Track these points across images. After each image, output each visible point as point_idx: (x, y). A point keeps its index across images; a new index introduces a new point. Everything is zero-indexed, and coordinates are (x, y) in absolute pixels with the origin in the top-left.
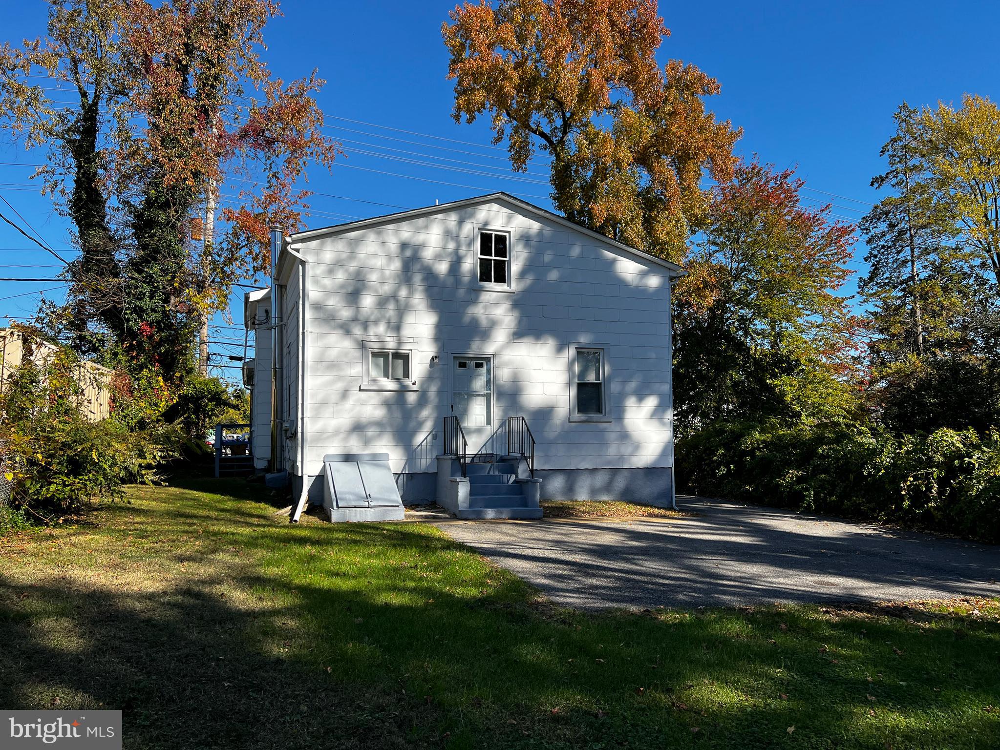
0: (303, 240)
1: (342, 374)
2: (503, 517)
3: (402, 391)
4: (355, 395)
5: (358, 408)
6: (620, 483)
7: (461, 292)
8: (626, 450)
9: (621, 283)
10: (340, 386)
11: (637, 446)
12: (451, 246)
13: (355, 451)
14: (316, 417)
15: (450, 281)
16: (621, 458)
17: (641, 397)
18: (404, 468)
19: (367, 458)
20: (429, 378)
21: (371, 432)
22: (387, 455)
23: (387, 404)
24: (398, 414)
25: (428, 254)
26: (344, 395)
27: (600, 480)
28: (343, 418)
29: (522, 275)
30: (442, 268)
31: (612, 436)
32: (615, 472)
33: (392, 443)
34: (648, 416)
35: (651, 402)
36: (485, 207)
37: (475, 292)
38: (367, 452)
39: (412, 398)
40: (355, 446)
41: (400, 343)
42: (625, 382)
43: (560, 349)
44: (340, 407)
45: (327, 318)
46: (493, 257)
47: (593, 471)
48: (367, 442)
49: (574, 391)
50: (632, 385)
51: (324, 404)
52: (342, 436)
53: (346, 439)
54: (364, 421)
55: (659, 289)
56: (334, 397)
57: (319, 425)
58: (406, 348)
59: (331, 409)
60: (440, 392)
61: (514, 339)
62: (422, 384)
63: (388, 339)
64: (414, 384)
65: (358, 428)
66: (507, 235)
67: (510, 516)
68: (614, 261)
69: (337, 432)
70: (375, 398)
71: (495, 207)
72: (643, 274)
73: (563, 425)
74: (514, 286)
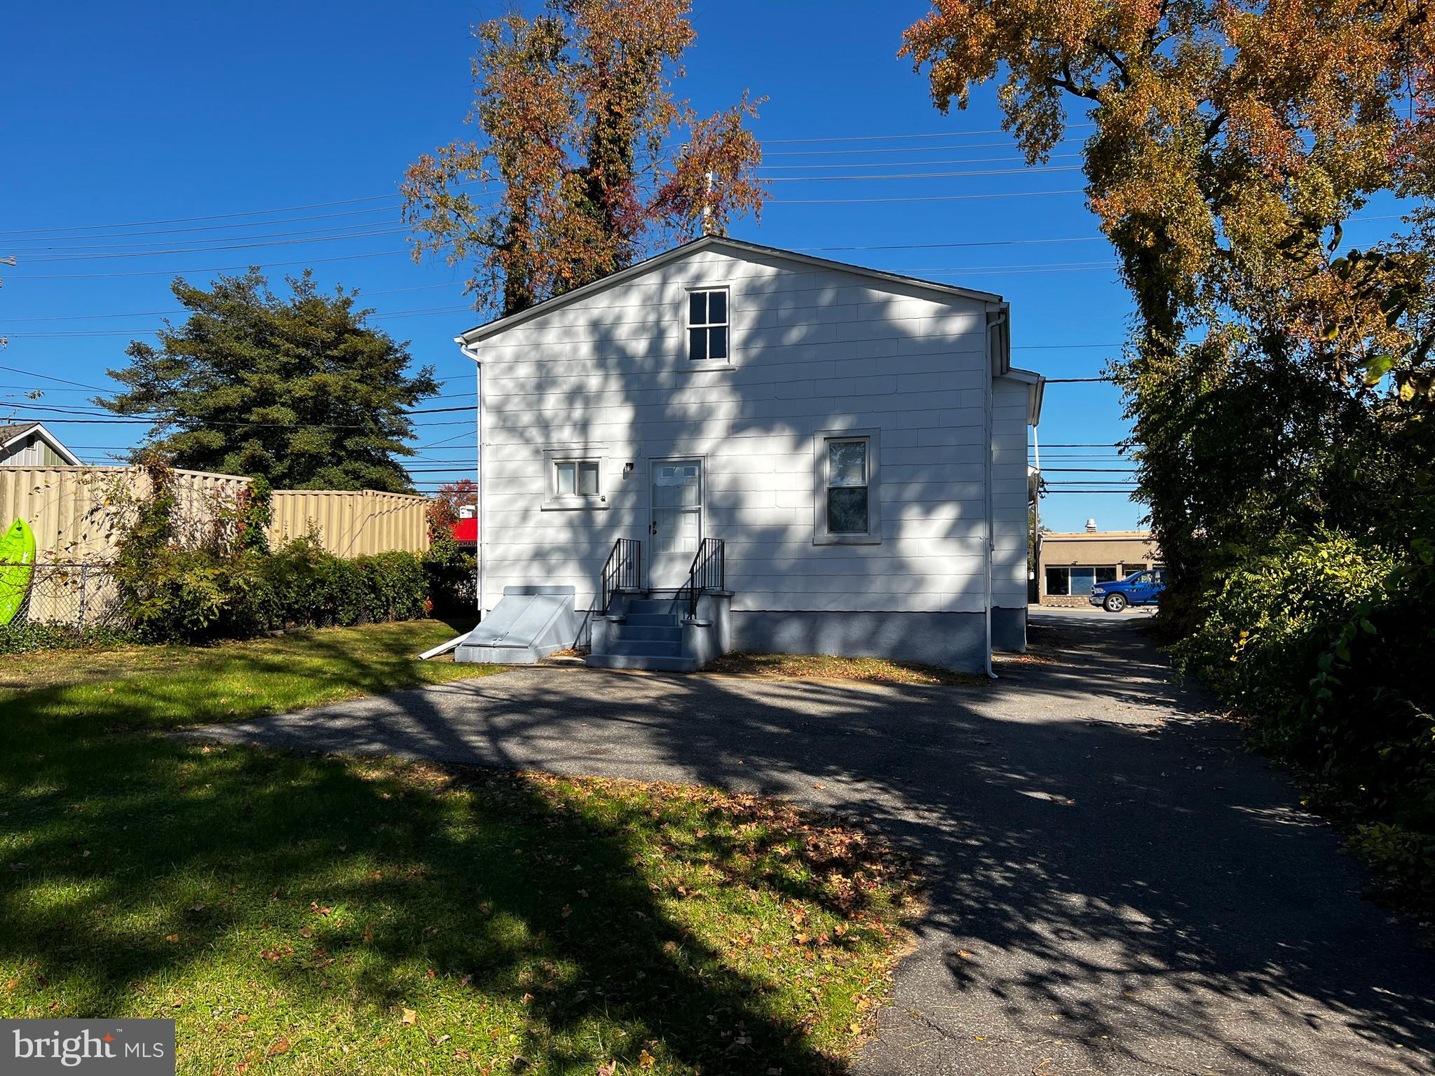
0: (481, 338)
1: (522, 490)
2: (637, 666)
3: (589, 509)
4: (537, 516)
5: (540, 531)
6: (891, 634)
7: (664, 376)
8: (901, 586)
9: (900, 336)
10: (520, 504)
11: (919, 581)
12: (652, 318)
13: (537, 582)
14: (496, 542)
15: (649, 364)
16: (893, 598)
17: (929, 505)
18: (593, 605)
19: (549, 591)
20: (623, 492)
21: (554, 559)
22: (573, 588)
23: (570, 524)
24: (583, 539)
25: (622, 333)
26: (525, 515)
27: (858, 629)
28: (524, 544)
29: (746, 344)
30: (640, 346)
31: (877, 566)
32: (882, 617)
33: (579, 574)
34: (942, 533)
35: (946, 515)
36: (697, 258)
37: (683, 374)
38: (550, 584)
39: (601, 517)
40: (536, 575)
41: (586, 449)
42: (903, 484)
43: (799, 443)
44: (520, 530)
45: (508, 426)
46: (708, 325)
47: (847, 616)
48: (550, 571)
49: (821, 502)
50: (913, 490)
51: (503, 527)
52: (523, 563)
53: (527, 568)
54: (547, 546)
55: (965, 336)
56: (514, 519)
57: (500, 550)
58: (594, 455)
59: (511, 533)
60: (635, 509)
61: (733, 433)
62: (614, 499)
63: (574, 446)
64: (603, 500)
65: (540, 555)
66: (727, 290)
67: (645, 666)
68: (886, 303)
69: (517, 560)
70: (558, 519)
71: (710, 255)
72: (941, 316)
73: (803, 549)
74: (734, 359)
